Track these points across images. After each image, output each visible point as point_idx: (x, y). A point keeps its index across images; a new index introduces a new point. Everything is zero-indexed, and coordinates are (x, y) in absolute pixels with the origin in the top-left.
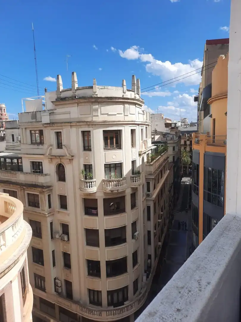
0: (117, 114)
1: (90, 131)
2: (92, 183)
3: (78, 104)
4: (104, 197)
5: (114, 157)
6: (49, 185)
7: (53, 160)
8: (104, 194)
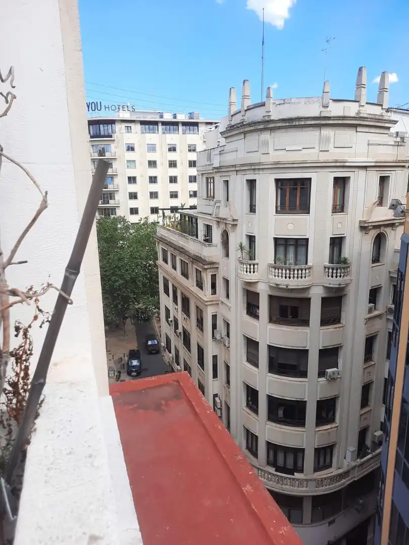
0: (303, 148)
1: (255, 180)
2: (254, 265)
3: (245, 134)
4: (270, 293)
5: (291, 227)
6: (214, 261)
7: (220, 224)
8: (270, 288)
